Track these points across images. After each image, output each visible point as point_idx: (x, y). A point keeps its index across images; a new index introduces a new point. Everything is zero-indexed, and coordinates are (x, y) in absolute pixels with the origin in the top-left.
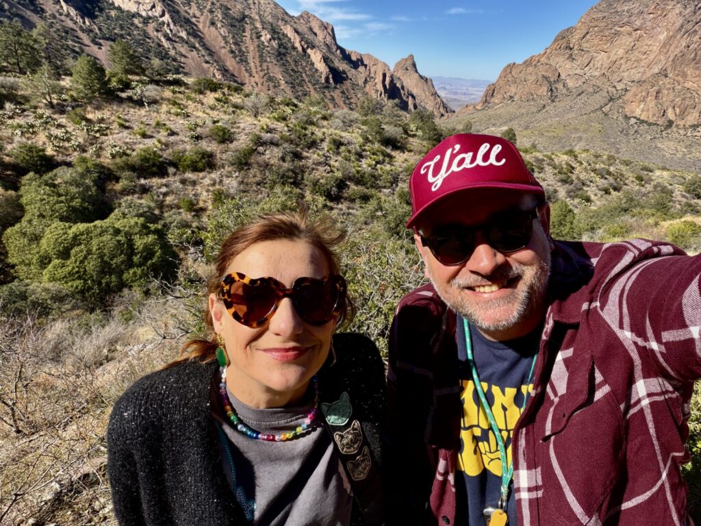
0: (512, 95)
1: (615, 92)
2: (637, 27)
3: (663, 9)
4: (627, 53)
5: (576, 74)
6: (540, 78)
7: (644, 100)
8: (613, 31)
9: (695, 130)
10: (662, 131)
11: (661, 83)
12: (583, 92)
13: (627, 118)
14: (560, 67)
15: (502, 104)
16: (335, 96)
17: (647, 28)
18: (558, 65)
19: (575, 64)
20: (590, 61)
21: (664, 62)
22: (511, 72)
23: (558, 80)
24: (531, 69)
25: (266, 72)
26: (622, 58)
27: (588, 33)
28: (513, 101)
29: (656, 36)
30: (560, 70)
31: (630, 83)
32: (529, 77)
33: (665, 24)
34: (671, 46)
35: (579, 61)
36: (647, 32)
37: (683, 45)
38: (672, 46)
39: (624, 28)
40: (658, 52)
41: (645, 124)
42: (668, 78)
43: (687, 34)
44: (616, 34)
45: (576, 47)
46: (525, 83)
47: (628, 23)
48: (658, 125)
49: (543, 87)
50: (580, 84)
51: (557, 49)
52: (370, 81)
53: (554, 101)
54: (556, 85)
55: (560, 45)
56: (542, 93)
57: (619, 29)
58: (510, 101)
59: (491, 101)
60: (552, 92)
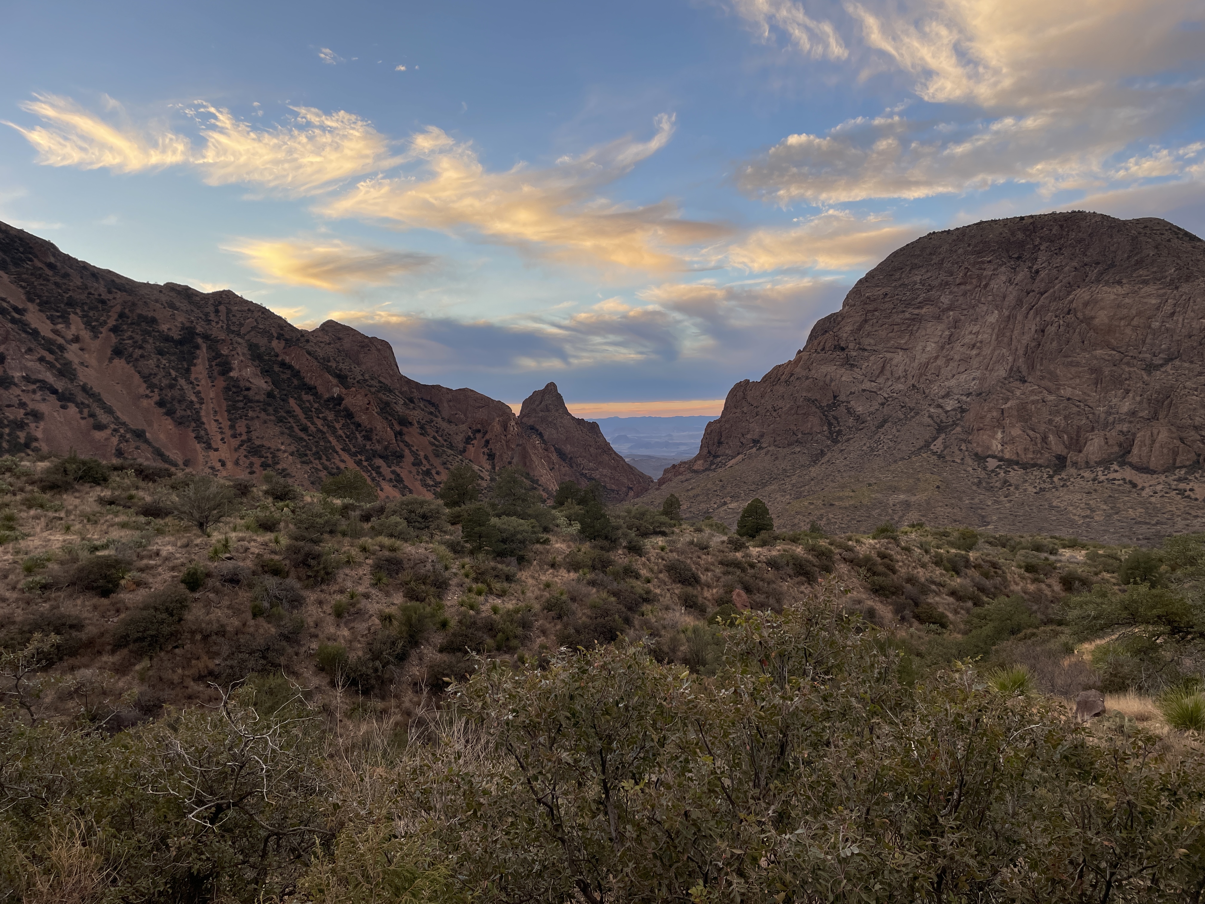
0: (756, 437)
1: (943, 416)
2: (945, 306)
3: (979, 277)
4: (942, 348)
5: (864, 390)
6: (801, 402)
7: (999, 424)
8: (907, 315)
9: (1109, 469)
10: (1051, 477)
11: (1018, 393)
12: (885, 421)
13: (980, 459)
14: (832, 380)
15: (741, 456)
16: (404, 474)
17: (963, 307)
18: (828, 377)
19: (858, 374)
20: (883, 367)
21: (1010, 359)
22: (744, 398)
23: (834, 403)
24: (781, 389)
25: (244, 437)
26: (936, 358)
27: (866, 321)
28: (761, 448)
29: (982, 317)
30: (833, 386)
31: (964, 398)
32: (780, 403)
33: (990, 298)
34: (1012, 331)
35: (864, 367)
36: (965, 312)
37: (1033, 330)
38: (1015, 332)
39: (924, 310)
40: (994, 343)
41: (1016, 467)
42: (1027, 384)
43: (1032, 312)
44: (914, 319)
45: (851, 346)
46: (774, 414)
47: (928, 301)
48: (1041, 466)
49: (811, 418)
50: (877, 407)
51: (819, 350)
52: (475, 438)
53: (838, 442)
54: (833, 413)
55: (822, 344)
56: (811, 428)
57: (916, 311)
58: (755, 449)
59: (719, 453)
60: (830, 424)
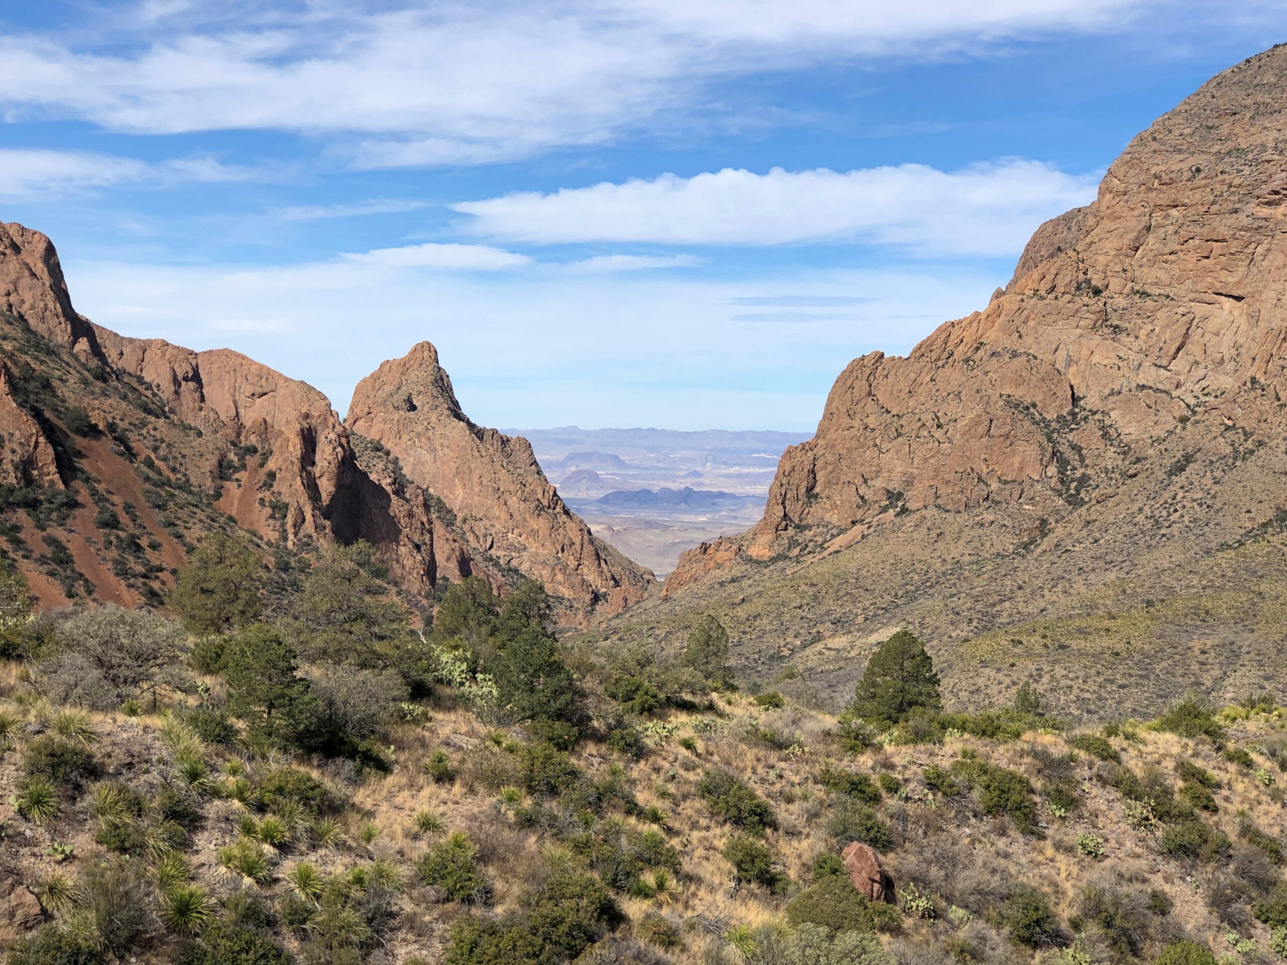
0: (895, 486)
5: (1142, 387)
6: (998, 409)
8: (1243, 219)
12: (1188, 458)
14: (1069, 362)
15: (858, 528)
18: (1062, 354)
19: (1128, 347)
20: (1186, 335)
22: (870, 394)
23: (1073, 414)
24: (953, 376)
28: (904, 511)
30: (1073, 375)
32: (952, 409)
35: (1142, 333)
44: (1257, 230)
45: (1115, 284)
46: (938, 434)
49: (1020, 446)
50: (1170, 427)
51: (1043, 293)
52: (244, 467)
53: (1082, 503)
54: (1070, 437)
55: (1049, 278)
56: (1021, 469)
57: (1266, 211)
58: (891, 512)
59: (809, 520)
60: (1063, 463)
